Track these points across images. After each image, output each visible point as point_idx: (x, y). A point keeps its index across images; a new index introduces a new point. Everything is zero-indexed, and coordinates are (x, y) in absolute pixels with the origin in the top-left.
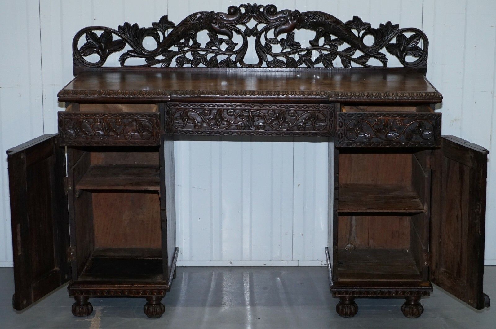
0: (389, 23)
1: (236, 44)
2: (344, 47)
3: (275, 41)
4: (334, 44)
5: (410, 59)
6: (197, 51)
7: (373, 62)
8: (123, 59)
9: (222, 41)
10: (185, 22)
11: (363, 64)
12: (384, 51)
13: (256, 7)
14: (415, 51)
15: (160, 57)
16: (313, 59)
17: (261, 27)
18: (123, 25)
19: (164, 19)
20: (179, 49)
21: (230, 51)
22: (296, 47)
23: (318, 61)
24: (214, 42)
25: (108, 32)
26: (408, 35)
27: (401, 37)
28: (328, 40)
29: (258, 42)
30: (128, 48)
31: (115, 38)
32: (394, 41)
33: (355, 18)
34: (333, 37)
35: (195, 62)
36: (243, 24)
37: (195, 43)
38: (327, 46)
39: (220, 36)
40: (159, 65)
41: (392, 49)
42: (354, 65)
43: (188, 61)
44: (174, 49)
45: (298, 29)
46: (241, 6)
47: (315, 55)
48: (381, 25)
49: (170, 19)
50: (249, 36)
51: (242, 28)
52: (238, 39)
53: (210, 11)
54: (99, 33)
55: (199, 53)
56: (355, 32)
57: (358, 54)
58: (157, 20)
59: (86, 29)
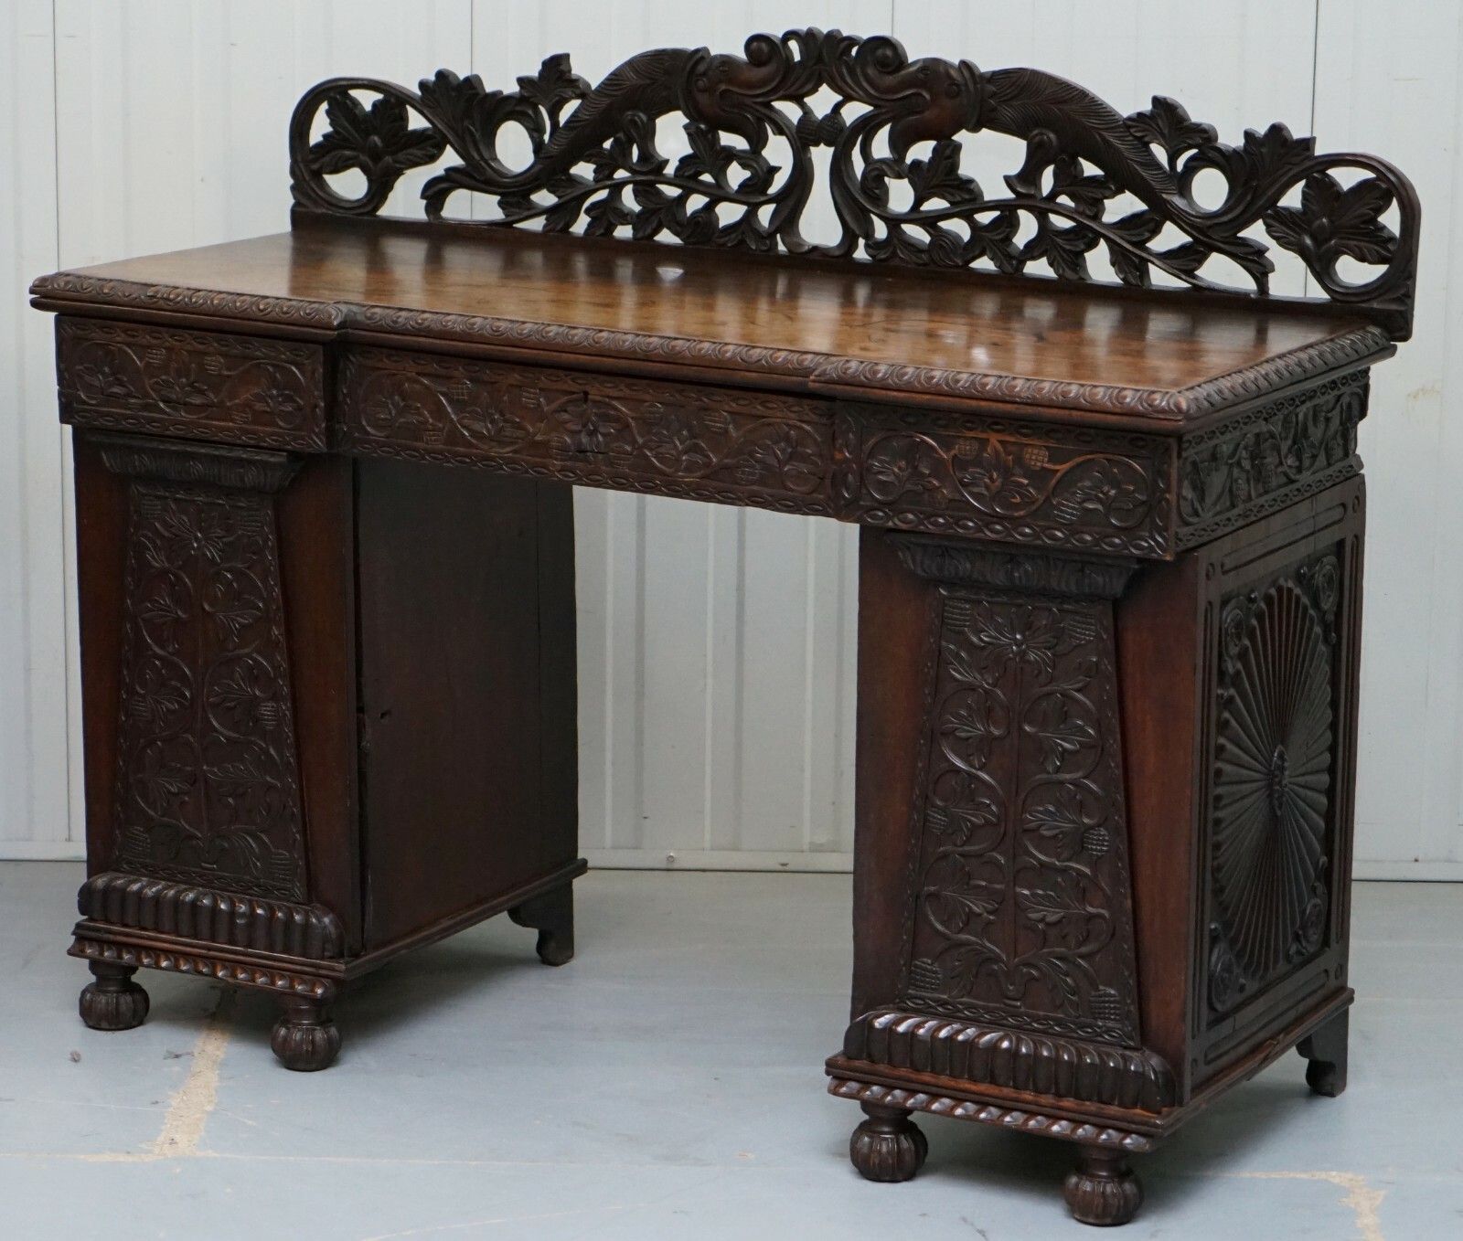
0: (1277, 131)
1: (776, 169)
2: (1122, 206)
3: (896, 167)
4: (1090, 197)
5: (1354, 272)
6: (652, 184)
7: (1221, 271)
8: (435, 194)
9: (730, 155)
10: (614, 79)
11: (1189, 273)
12: (1256, 232)
13: (837, 42)
14: (1371, 244)
16: (1021, 239)
17: (854, 111)
18: (432, 78)
19: (556, 67)
20: (595, 171)
21: (753, 191)
22: (966, 197)
23: (1033, 250)
24: (707, 156)
25: (394, 100)
26: (1347, 178)
27: (1322, 190)
28: (1069, 180)
29: (840, 168)
30: (450, 158)
31: (416, 121)
32: (1293, 198)
33: (1157, 101)
34: (1090, 169)
35: (648, 220)
36: (798, 99)
37: (648, 155)
41: (1288, 228)
43: (625, 217)
45: (975, 128)
46: (789, 35)
48: (1249, 136)
49: (578, 69)
50: (817, 145)
53: (692, 47)
55: (660, 193)
56: (1160, 152)
58: (533, 71)
59: (327, 86)
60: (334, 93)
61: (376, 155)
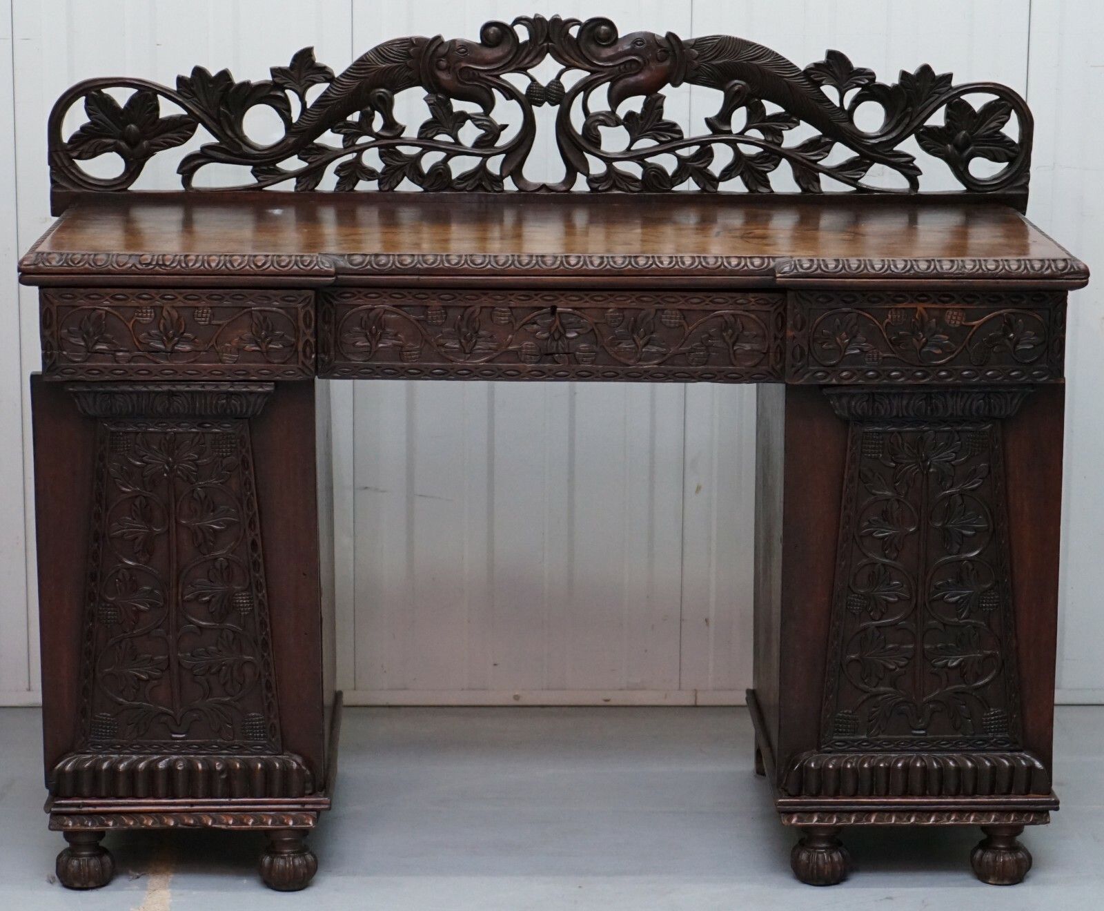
0: (926, 70)
1: (504, 127)
2: (799, 134)
3: (610, 119)
4: (772, 128)
5: (983, 168)
6: (394, 146)
8: (188, 168)
9: (463, 117)
10: (361, 64)
11: (853, 182)
12: (910, 146)
13: (559, 26)
14: (997, 148)
15: (293, 164)
16: (716, 168)
17: (572, 79)
18: (188, 75)
19: (304, 58)
20: (344, 141)
21: (486, 144)
22: (670, 136)
23: (727, 174)
24: (443, 119)
25: (147, 94)
26: (977, 101)
27: (958, 109)
28: (756, 118)
29: (563, 123)
30: (202, 137)
31: (168, 109)
32: (938, 119)
33: (832, 55)
34: (772, 108)
35: (389, 177)
36: (523, 70)
37: (390, 123)
38: (755, 134)
39: (458, 105)
40: (289, 186)
41: (932, 141)
42: (829, 185)
43: (370, 174)
44: (331, 139)
45: (675, 85)
46: (518, 21)
47: (722, 156)
48: (904, 75)
49: (320, 59)
50: (540, 104)
51: (519, 82)
52: (507, 114)
53: (430, 36)
54: (122, 96)
55: (399, 153)
56: (830, 92)
57: (841, 154)
58: (286, 63)
59: (86, 86)
60: (91, 92)
61: (133, 142)
